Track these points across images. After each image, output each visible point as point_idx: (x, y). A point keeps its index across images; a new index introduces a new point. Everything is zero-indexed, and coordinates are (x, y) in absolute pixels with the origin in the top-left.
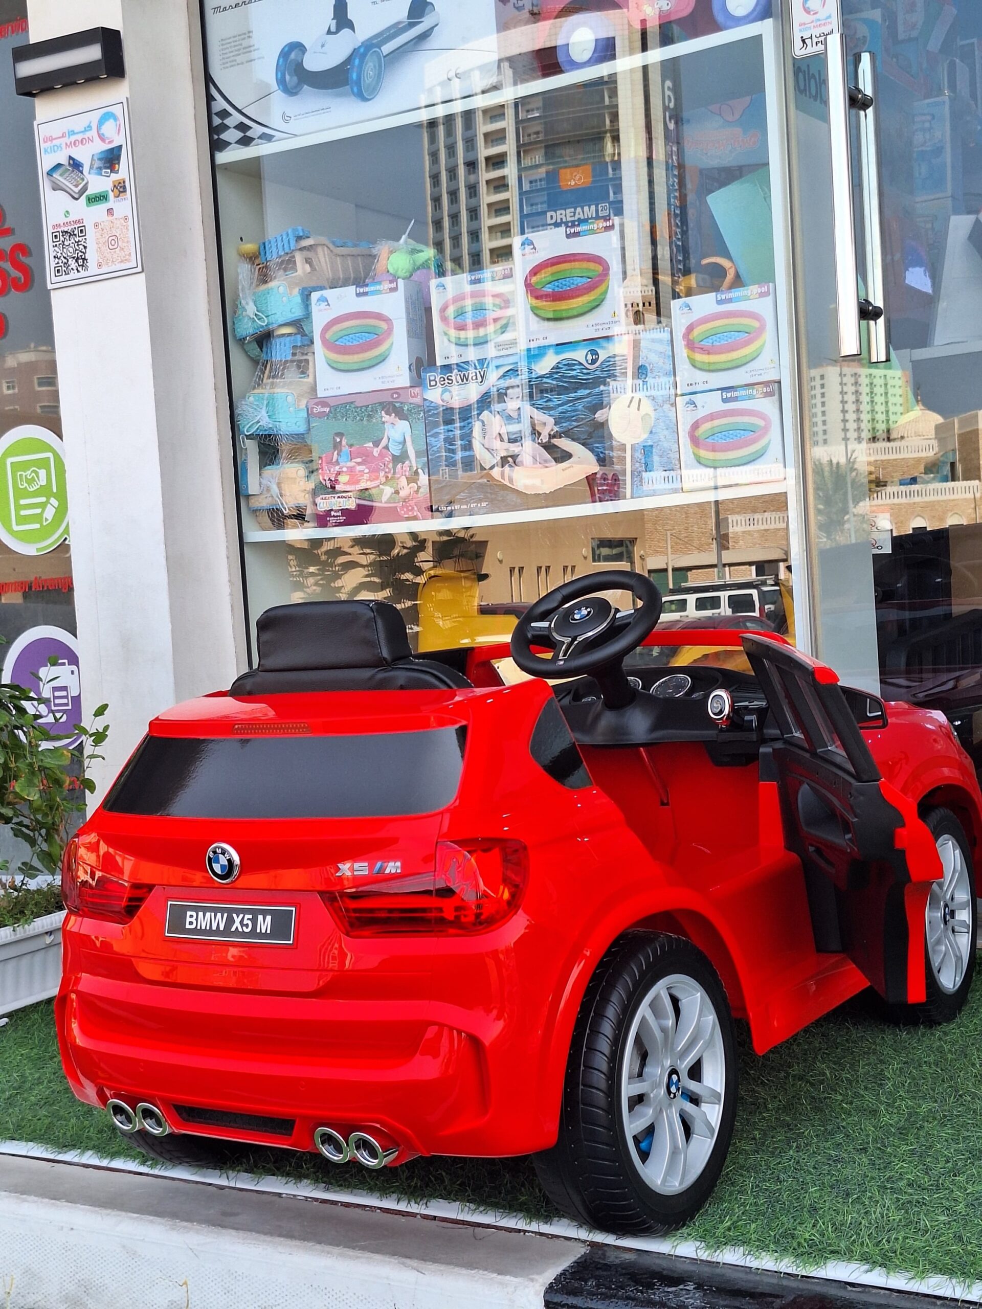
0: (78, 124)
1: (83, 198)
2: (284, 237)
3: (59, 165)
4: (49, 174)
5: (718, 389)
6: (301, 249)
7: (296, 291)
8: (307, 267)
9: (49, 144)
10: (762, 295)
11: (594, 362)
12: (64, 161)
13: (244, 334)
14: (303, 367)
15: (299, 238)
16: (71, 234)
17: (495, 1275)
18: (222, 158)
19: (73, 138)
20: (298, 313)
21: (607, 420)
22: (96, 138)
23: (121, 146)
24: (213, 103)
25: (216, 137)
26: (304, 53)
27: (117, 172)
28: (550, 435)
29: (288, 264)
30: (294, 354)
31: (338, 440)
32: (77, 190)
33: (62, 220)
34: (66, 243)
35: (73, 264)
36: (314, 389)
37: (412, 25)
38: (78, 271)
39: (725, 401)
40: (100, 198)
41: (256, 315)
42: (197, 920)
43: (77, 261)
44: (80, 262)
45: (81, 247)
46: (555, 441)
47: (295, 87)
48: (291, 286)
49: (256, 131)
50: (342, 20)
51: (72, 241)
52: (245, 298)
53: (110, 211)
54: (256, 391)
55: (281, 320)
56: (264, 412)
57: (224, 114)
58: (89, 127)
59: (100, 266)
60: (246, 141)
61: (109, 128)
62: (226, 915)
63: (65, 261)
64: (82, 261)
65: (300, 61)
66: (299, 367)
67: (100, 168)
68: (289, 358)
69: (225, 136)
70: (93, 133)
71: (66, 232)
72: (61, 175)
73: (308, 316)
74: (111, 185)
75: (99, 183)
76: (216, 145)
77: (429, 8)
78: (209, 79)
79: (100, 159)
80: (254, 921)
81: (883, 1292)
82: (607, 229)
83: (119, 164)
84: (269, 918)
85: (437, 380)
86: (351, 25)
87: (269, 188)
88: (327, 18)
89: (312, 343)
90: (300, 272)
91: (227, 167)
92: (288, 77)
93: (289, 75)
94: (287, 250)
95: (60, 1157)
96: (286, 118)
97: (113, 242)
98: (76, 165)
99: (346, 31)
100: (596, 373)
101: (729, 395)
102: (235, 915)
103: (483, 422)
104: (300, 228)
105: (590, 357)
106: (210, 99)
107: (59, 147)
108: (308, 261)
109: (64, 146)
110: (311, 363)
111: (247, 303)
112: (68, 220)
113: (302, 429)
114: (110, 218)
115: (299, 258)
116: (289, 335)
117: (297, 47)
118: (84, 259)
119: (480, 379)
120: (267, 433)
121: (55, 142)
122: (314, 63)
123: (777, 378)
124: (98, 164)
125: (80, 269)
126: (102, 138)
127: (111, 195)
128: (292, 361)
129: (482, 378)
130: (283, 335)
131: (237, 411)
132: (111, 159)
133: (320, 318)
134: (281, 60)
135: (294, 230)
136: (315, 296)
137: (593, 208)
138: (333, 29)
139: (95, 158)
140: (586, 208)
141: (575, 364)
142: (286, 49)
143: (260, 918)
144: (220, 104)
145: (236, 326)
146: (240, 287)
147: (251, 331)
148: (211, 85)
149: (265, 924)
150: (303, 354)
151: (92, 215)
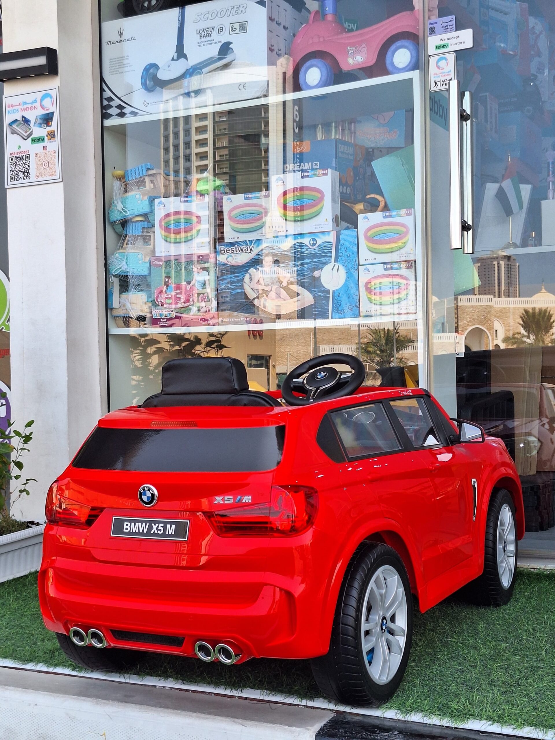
0: (29, 98)
1: (30, 139)
2: (140, 168)
3: (16, 121)
4: (10, 125)
5: (382, 263)
6: (149, 175)
7: (146, 198)
8: (152, 185)
9: (11, 108)
10: (408, 214)
11: (314, 245)
12: (19, 118)
13: (115, 219)
14: (146, 239)
15: (148, 169)
16: (21, 159)
17: (287, 727)
18: (108, 123)
19: (25, 106)
20: (147, 209)
21: (320, 277)
22: (39, 107)
23: (54, 112)
24: (104, 93)
25: (104, 111)
26: (158, 70)
27: (50, 126)
28: (287, 283)
29: (141, 183)
30: (142, 232)
31: (167, 280)
32: (26, 135)
33: (16, 150)
34: (18, 163)
35: (21, 175)
36: (154, 251)
37: (220, 59)
38: (24, 179)
39: (385, 269)
40: (40, 140)
41: (122, 209)
42: (130, 527)
43: (23, 173)
44: (26, 174)
45: (27, 166)
46: (290, 286)
47: (152, 87)
48: (143, 195)
49: (127, 110)
50: (180, 53)
51: (22, 162)
52: (116, 200)
53: (45, 148)
54: (120, 251)
55: (137, 214)
56: (124, 263)
57: (110, 99)
58: (35, 101)
59: (37, 177)
60: (122, 115)
61: (47, 102)
62: (148, 524)
63: (16, 173)
64: (27, 174)
65: (155, 74)
66: (144, 239)
67: (40, 124)
68: (140, 234)
69: (110, 111)
70: (38, 104)
71: (18, 157)
72: (17, 126)
73: (152, 212)
74: (47, 134)
75: (39, 132)
76: (105, 116)
77: (230, 51)
78: (102, 80)
79: (40, 119)
80: (165, 528)
81: (499, 736)
82: (324, 174)
83: (52, 122)
84: (173, 526)
85: (225, 250)
86: (185, 57)
87: (130, 142)
88: (172, 52)
89: (154, 226)
90: (147, 187)
91: (109, 128)
92: (148, 82)
93: (149, 80)
94: (141, 175)
95: (23, 667)
96: (146, 104)
97: (46, 164)
98: (26, 121)
99: (182, 60)
100: (315, 251)
101: (388, 267)
102: (153, 525)
103: (250, 274)
104: (149, 164)
105: (312, 242)
106: (102, 90)
107: (17, 111)
108: (152, 182)
109: (20, 110)
110: (152, 238)
111: (117, 203)
112: (20, 151)
113: (146, 273)
114: (45, 151)
115: (147, 180)
116: (141, 221)
117: (155, 66)
118: (28, 173)
119: (249, 251)
120: (125, 274)
121: (14, 108)
122: (163, 75)
123: (413, 259)
124: (39, 121)
125: (25, 178)
126: (43, 107)
127: (46, 138)
128: (142, 236)
129: (251, 250)
130: (138, 221)
131: (109, 261)
132: (47, 119)
133: (159, 213)
134: (144, 73)
135: (146, 165)
136: (157, 201)
137: (310, 164)
138: (175, 58)
139: (38, 118)
140: (306, 164)
141: (303, 246)
142: (148, 67)
143: (168, 526)
144: (108, 94)
145: (110, 215)
146: (114, 194)
147: (119, 218)
148: (103, 84)
149: (171, 529)
150: (148, 232)
151: (34, 149)
